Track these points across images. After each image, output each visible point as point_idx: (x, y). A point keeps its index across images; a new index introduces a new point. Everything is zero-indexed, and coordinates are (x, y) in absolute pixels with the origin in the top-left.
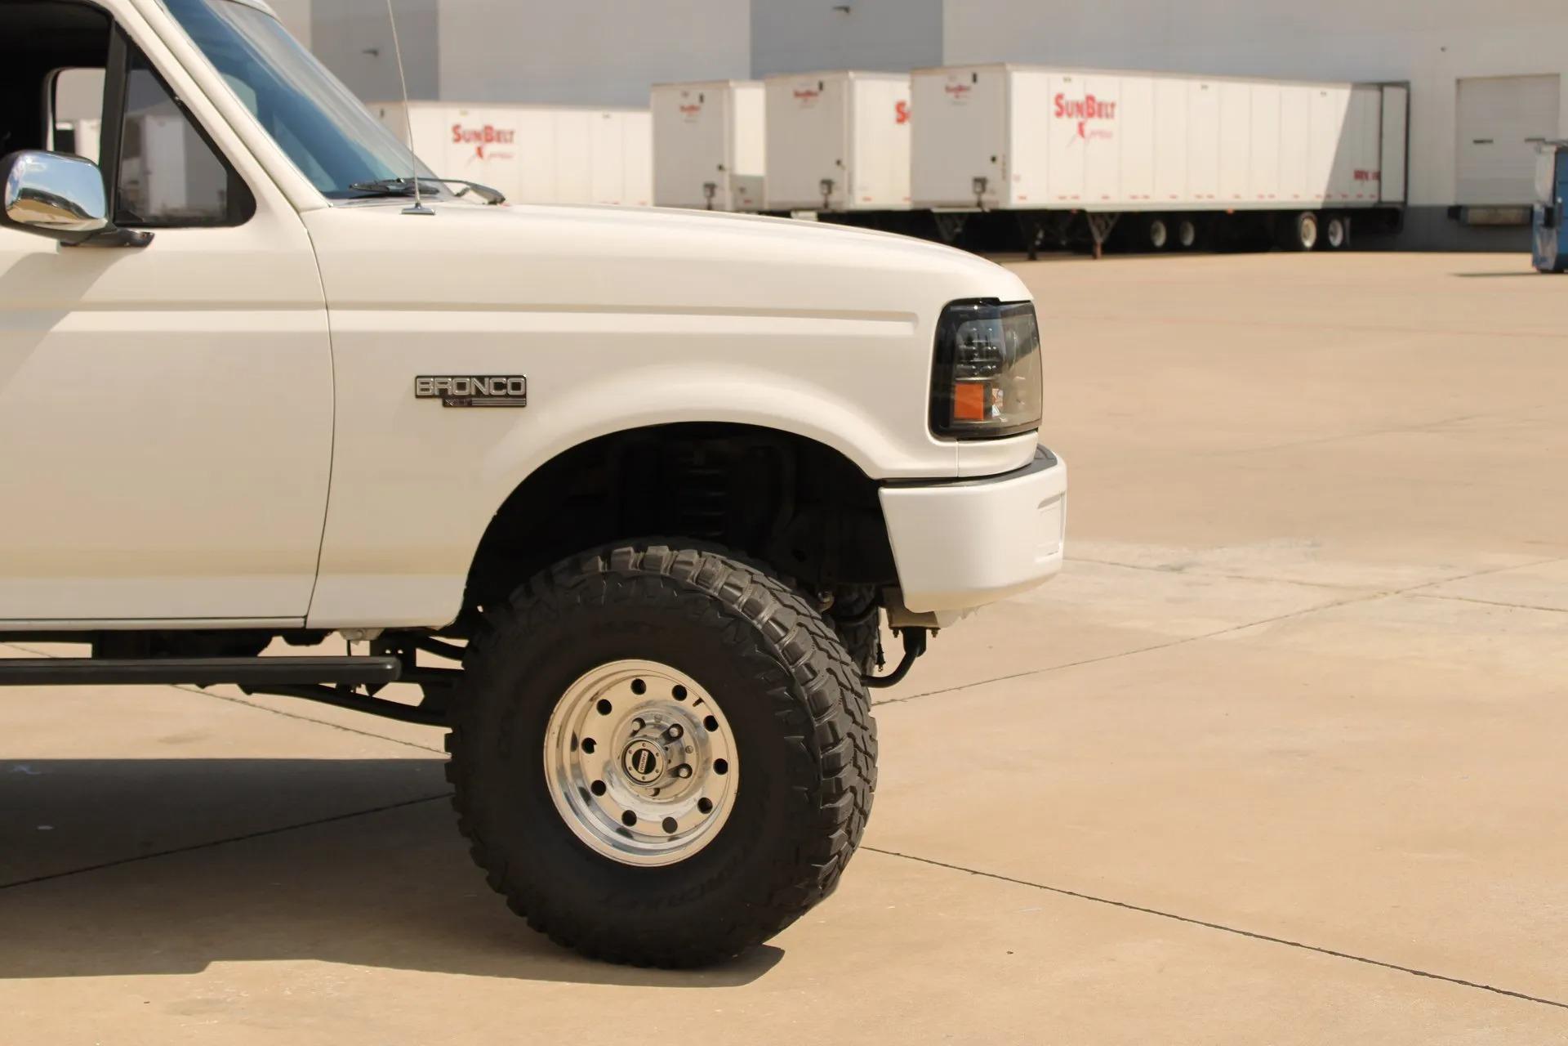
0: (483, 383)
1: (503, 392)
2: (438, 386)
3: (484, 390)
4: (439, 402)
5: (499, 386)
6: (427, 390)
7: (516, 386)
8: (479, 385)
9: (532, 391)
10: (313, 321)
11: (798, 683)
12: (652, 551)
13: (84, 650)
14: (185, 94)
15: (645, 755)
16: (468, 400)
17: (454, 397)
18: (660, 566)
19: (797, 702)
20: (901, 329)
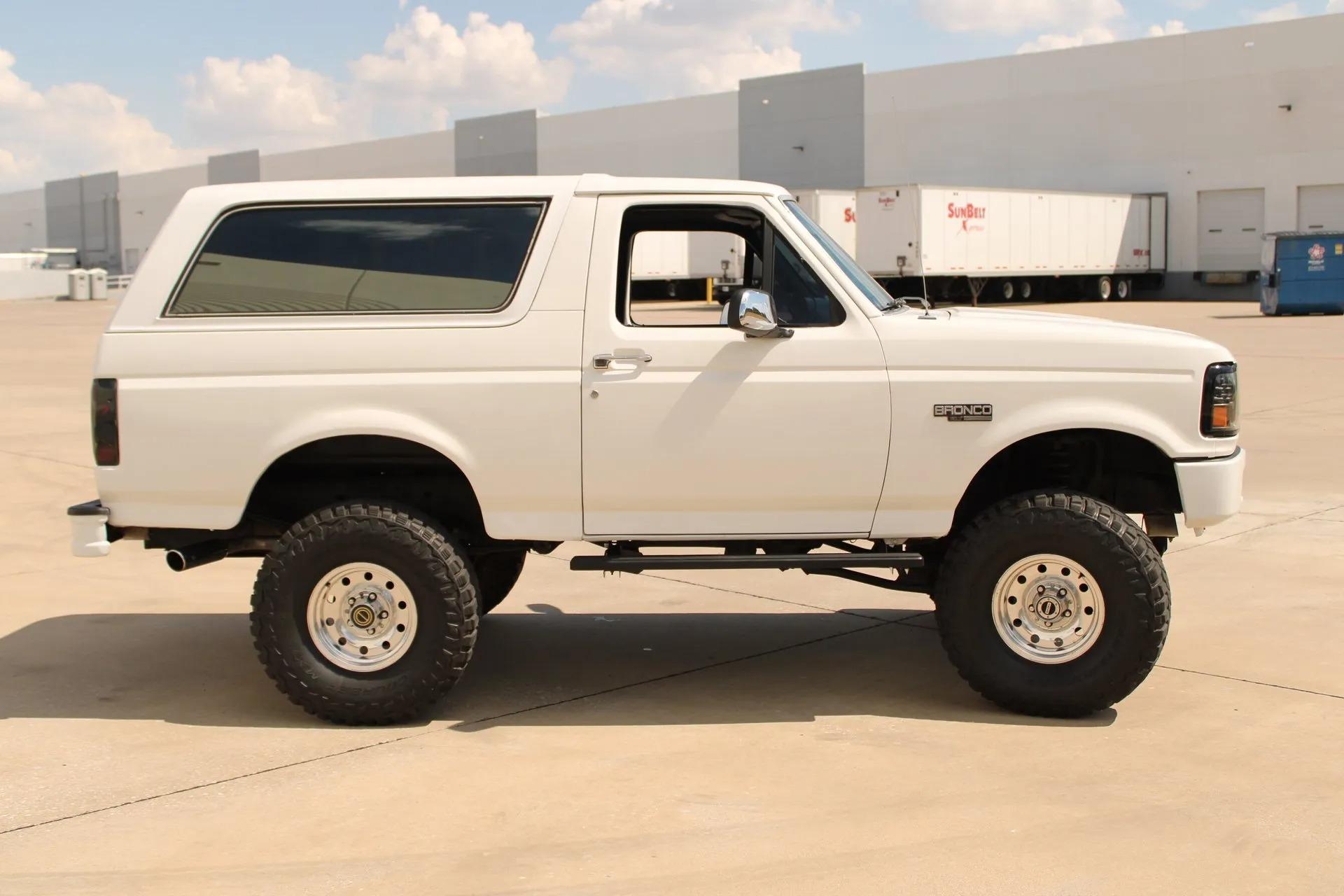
0: (970, 408)
1: (980, 413)
2: (946, 410)
3: (971, 413)
4: (946, 418)
5: (978, 410)
6: (941, 412)
7: (987, 410)
8: (968, 410)
9: (995, 412)
10: (880, 376)
11: (1142, 566)
12: (1057, 496)
13: (721, 551)
14: (807, 258)
15: (1049, 605)
16: (962, 417)
17: (954, 415)
18: (1064, 504)
19: (1142, 576)
20: (1186, 379)
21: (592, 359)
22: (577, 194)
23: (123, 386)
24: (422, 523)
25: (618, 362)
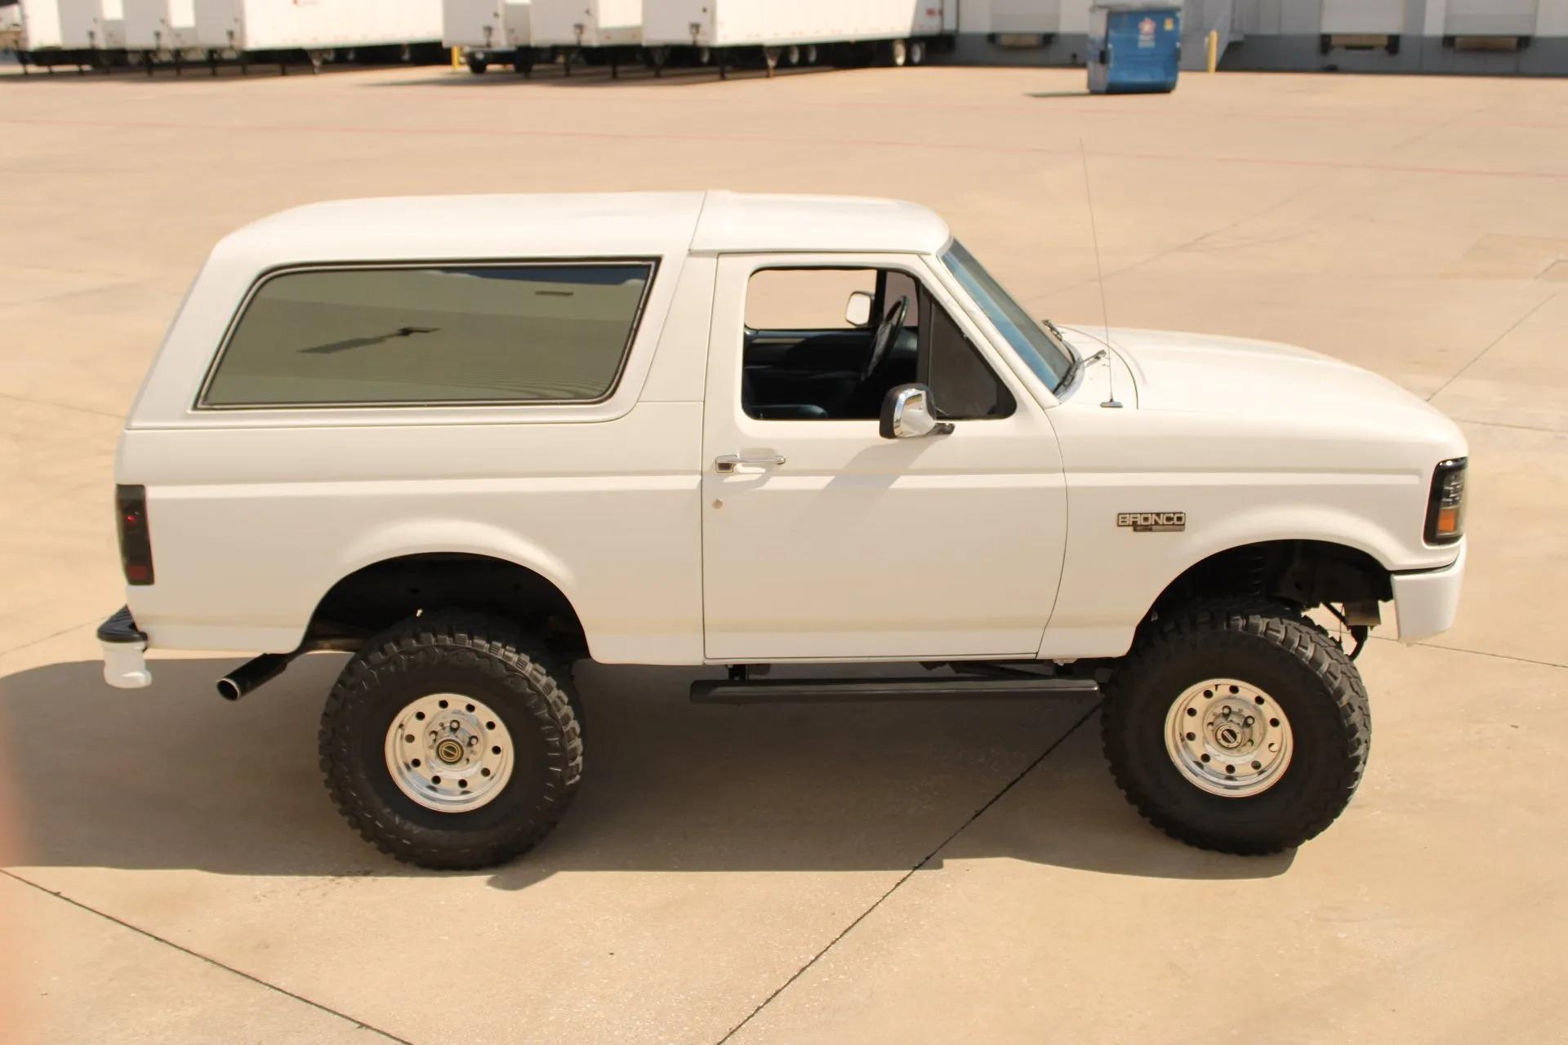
0: (1159, 518)
1: (1172, 523)
2: (1132, 520)
3: (1161, 523)
4: (1131, 529)
5: (1169, 519)
6: (1125, 521)
7: (1179, 519)
8: (1158, 520)
9: (1189, 522)
10: (1056, 480)
14: (970, 333)
15: (1230, 733)
16: (1149, 527)
17: (1141, 525)
20: (1412, 480)
21: (713, 461)
22: (692, 253)
23: (153, 494)
24: (514, 650)
25: (743, 466)
